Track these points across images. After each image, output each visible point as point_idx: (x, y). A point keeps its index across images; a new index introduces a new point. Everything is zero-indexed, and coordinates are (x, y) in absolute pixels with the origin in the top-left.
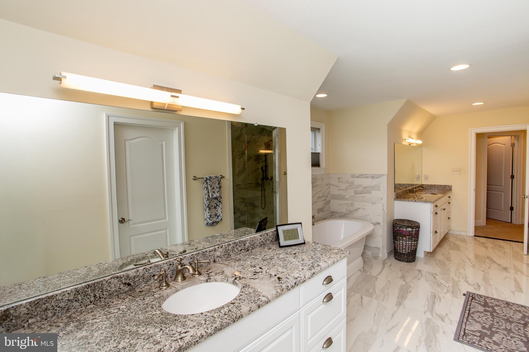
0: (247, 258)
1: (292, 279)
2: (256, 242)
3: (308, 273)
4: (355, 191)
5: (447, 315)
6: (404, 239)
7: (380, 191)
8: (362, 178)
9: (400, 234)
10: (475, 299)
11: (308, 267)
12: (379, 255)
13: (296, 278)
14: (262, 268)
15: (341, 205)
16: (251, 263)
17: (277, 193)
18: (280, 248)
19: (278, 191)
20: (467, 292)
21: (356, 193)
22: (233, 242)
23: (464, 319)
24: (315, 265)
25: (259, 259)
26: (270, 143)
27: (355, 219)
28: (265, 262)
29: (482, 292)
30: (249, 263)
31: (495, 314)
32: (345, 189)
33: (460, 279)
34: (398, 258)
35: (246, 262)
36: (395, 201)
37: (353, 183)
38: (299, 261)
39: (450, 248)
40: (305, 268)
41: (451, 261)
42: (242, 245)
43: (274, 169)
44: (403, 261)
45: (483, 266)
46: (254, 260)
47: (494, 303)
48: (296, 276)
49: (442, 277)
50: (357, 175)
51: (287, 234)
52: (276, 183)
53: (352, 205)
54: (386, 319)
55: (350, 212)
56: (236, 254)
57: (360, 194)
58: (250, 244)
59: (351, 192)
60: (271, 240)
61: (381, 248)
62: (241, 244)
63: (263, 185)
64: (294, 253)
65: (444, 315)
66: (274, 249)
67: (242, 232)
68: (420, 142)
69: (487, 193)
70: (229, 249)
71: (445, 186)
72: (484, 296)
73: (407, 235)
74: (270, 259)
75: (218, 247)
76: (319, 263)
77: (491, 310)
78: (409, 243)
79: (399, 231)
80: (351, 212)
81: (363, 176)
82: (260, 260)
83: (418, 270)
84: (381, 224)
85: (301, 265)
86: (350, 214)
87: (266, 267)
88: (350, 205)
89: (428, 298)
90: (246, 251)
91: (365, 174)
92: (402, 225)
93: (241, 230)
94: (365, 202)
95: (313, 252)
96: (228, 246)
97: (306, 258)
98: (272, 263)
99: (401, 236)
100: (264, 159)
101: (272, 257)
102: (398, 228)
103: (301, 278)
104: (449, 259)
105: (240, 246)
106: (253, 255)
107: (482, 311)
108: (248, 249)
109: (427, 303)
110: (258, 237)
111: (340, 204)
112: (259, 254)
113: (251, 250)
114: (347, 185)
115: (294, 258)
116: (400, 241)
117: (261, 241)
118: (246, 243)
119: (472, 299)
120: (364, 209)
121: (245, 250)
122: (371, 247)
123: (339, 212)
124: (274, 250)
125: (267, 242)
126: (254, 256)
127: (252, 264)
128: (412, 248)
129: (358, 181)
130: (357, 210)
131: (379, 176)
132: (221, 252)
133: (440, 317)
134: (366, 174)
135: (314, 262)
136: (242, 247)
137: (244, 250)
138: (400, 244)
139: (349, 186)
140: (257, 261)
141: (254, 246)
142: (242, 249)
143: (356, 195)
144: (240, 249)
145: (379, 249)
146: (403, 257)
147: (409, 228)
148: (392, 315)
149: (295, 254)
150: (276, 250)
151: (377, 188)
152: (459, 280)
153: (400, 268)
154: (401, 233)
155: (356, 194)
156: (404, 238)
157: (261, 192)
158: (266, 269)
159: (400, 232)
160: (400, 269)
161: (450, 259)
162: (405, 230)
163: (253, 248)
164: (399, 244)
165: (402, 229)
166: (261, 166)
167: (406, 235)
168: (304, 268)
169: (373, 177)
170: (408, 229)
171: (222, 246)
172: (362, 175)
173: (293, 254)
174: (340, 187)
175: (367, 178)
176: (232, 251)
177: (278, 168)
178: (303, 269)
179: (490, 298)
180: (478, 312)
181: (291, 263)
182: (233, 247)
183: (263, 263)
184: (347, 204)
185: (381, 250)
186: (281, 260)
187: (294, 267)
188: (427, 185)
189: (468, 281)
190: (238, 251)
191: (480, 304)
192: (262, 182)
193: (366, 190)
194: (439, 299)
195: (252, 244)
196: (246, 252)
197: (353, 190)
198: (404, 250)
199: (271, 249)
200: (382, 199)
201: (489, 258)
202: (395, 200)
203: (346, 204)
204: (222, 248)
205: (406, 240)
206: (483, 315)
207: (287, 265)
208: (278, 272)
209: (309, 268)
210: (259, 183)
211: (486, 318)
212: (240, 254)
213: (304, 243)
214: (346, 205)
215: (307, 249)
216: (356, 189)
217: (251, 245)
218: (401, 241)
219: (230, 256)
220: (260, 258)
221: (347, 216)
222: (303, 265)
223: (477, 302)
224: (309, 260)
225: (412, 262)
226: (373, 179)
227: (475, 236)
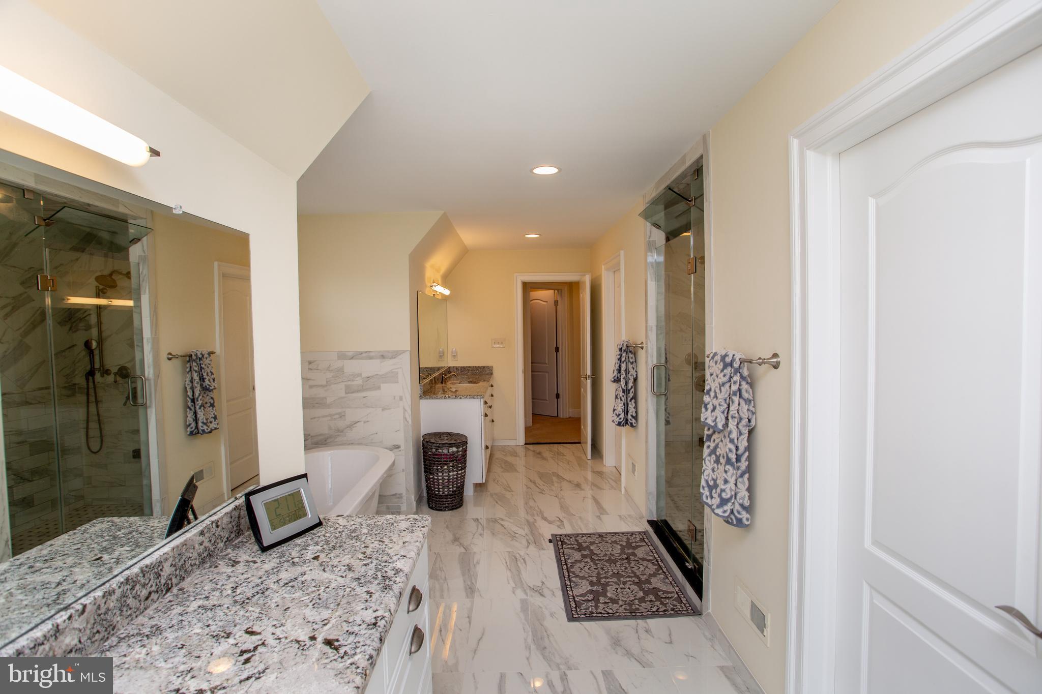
0: (181, 614)
1: (366, 631)
2: (191, 556)
3: (389, 600)
4: (347, 387)
5: (543, 583)
6: (446, 469)
7: (398, 382)
8: (362, 359)
9: (437, 461)
10: (566, 543)
11: (376, 582)
12: (400, 509)
13: (375, 624)
14: (255, 629)
15: (316, 420)
16: (208, 626)
17: (150, 407)
18: (264, 554)
19: (151, 402)
20: (552, 535)
21: (348, 390)
22: (121, 579)
23: (565, 580)
24: (389, 571)
25: (226, 606)
26: (113, 277)
27: (349, 444)
28: (251, 609)
29: (568, 530)
30: (198, 631)
31: (595, 557)
32: (324, 383)
33: (535, 518)
34: (436, 506)
35: (185, 631)
36: (421, 400)
37: (341, 370)
38: (344, 575)
39: (502, 470)
40: (373, 588)
41: (513, 491)
42: (150, 580)
43: (138, 346)
44: (445, 510)
45: (553, 488)
46: (210, 614)
47: (587, 540)
48: (370, 618)
49: (511, 521)
50: (350, 354)
51: (277, 510)
52: (146, 382)
53: (342, 416)
54: (461, 630)
55: (338, 431)
56: (134, 615)
57: (358, 391)
58: (173, 569)
59: (339, 390)
60: (227, 538)
61: (404, 494)
62: (147, 575)
63: (92, 391)
64: (313, 556)
65: (540, 584)
66: (248, 562)
67: (102, 536)
68: (447, 292)
69: (533, 375)
70: (108, 610)
71: (484, 367)
72: (573, 535)
73: (450, 461)
74: (258, 593)
75: (70, 618)
76: (394, 565)
77: (589, 553)
78: (453, 475)
79: (437, 455)
80: (340, 431)
81: (364, 355)
82: (228, 608)
83: (473, 519)
84: (402, 448)
85: (355, 583)
86: (338, 435)
87: (265, 621)
88: (338, 416)
89: (508, 563)
90: (164, 592)
91: (367, 352)
92: (440, 444)
93: (93, 529)
94: (369, 407)
95: (356, 539)
96: (104, 601)
97: (352, 560)
98: (273, 606)
99: (439, 464)
100: (93, 319)
101: (258, 585)
102: (434, 450)
103: (386, 619)
104: (508, 489)
105: (144, 586)
106: (192, 599)
107: (580, 558)
108: (168, 584)
109: (509, 574)
110: (194, 538)
111: (315, 418)
112: (214, 590)
113: (177, 585)
114: (329, 375)
115: (324, 570)
116: (437, 474)
117: (202, 547)
118: (161, 570)
119: (562, 545)
120: (368, 421)
121: (160, 592)
122: (385, 496)
123: (311, 435)
124: (252, 564)
125: (219, 546)
126: (200, 603)
127: (213, 628)
128: (459, 483)
129: (351, 367)
130: (353, 425)
131: (395, 354)
132: (80, 630)
133: (536, 591)
134: (370, 352)
135: (380, 565)
136: (149, 585)
137: (157, 592)
138: (438, 480)
139: (333, 377)
140: (219, 612)
141: (186, 571)
142: (150, 593)
143: (349, 395)
144: (144, 592)
145: (400, 496)
146: (446, 501)
147: (452, 447)
148: (468, 617)
149: (316, 558)
150: (255, 562)
151: (391, 377)
152: (535, 520)
153: (445, 523)
154: (439, 458)
155: (349, 393)
156: (446, 467)
157: (86, 410)
158: (272, 630)
159: (437, 458)
160: (445, 526)
161: (510, 488)
162: (445, 451)
163: (181, 576)
164: (436, 479)
165: (441, 451)
166: (87, 339)
167: (448, 461)
168: (372, 590)
169: (382, 356)
170: (450, 448)
171: (85, 606)
172: (361, 354)
173: (312, 560)
174: (313, 380)
175: (371, 358)
176: (118, 612)
177: (150, 344)
178: (369, 593)
179: (580, 534)
180: (577, 561)
181: (328, 587)
182: (124, 595)
183: (247, 614)
184: (331, 415)
185: (404, 498)
186: (293, 587)
187: (341, 594)
188: (457, 368)
189: (546, 518)
190: (140, 601)
191: (573, 548)
192: (88, 385)
193: (371, 383)
194: (523, 560)
195: (180, 564)
196: (164, 595)
197: (342, 386)
198: (446, 490)
199: (239, 562)
200: (401, 398)
201: (555, 474)
202: (421, 398)
203: (326, 416)
204: (86, 614)
205: (449, 471)
206: (583, 564)
207: (321, 597)
208: (310, 624)
209: (382, 585)
210: (77, 386)
211: (588, 567)
212: (146, 609)
213: (320, 524)
214: (329, 418)
215: (337, 538)
216: (349, 383)
217: (176, 570)
218: (440, 474)
219: (113, 630)
220: (227, 602)
221: (330, 442)
222: (360, 582)
223: (569, 546)
224: (365, 565)
225: (459, 507)
226: (384, 360)
227: (526, 444)
